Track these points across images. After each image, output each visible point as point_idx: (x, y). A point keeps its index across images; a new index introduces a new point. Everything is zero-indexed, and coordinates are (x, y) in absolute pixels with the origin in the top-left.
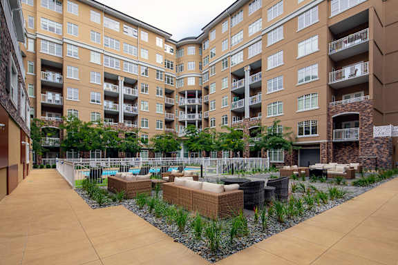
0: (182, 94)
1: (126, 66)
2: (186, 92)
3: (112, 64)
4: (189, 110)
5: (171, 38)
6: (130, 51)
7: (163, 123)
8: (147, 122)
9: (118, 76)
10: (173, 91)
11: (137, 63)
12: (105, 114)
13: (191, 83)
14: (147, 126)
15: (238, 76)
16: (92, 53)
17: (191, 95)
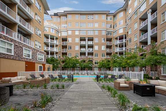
0: (117, 39)
1: (88, 32)
2: (118, 37)
3: (83, 33)
4: (120, 46)
5: (110, 13)
6: (90, 26)
7: (105, 54)
8: (97, 55)
9: (85, 37)
10: (112, 38)
11: (93, 30)
12: (80, 53)
13: (121, 32)
14: (97, 57)
15: (144, 19)
16: (76, 31)
17: (121, 38)
